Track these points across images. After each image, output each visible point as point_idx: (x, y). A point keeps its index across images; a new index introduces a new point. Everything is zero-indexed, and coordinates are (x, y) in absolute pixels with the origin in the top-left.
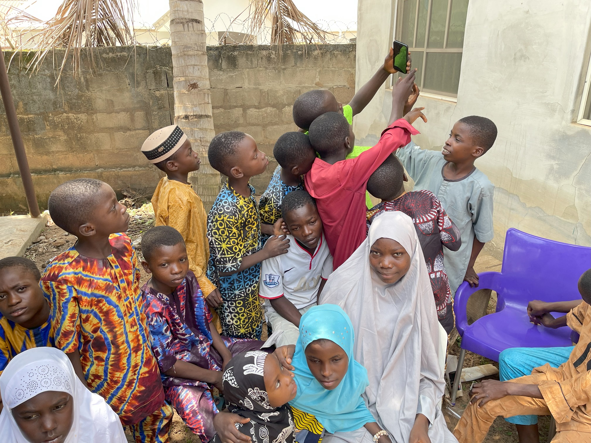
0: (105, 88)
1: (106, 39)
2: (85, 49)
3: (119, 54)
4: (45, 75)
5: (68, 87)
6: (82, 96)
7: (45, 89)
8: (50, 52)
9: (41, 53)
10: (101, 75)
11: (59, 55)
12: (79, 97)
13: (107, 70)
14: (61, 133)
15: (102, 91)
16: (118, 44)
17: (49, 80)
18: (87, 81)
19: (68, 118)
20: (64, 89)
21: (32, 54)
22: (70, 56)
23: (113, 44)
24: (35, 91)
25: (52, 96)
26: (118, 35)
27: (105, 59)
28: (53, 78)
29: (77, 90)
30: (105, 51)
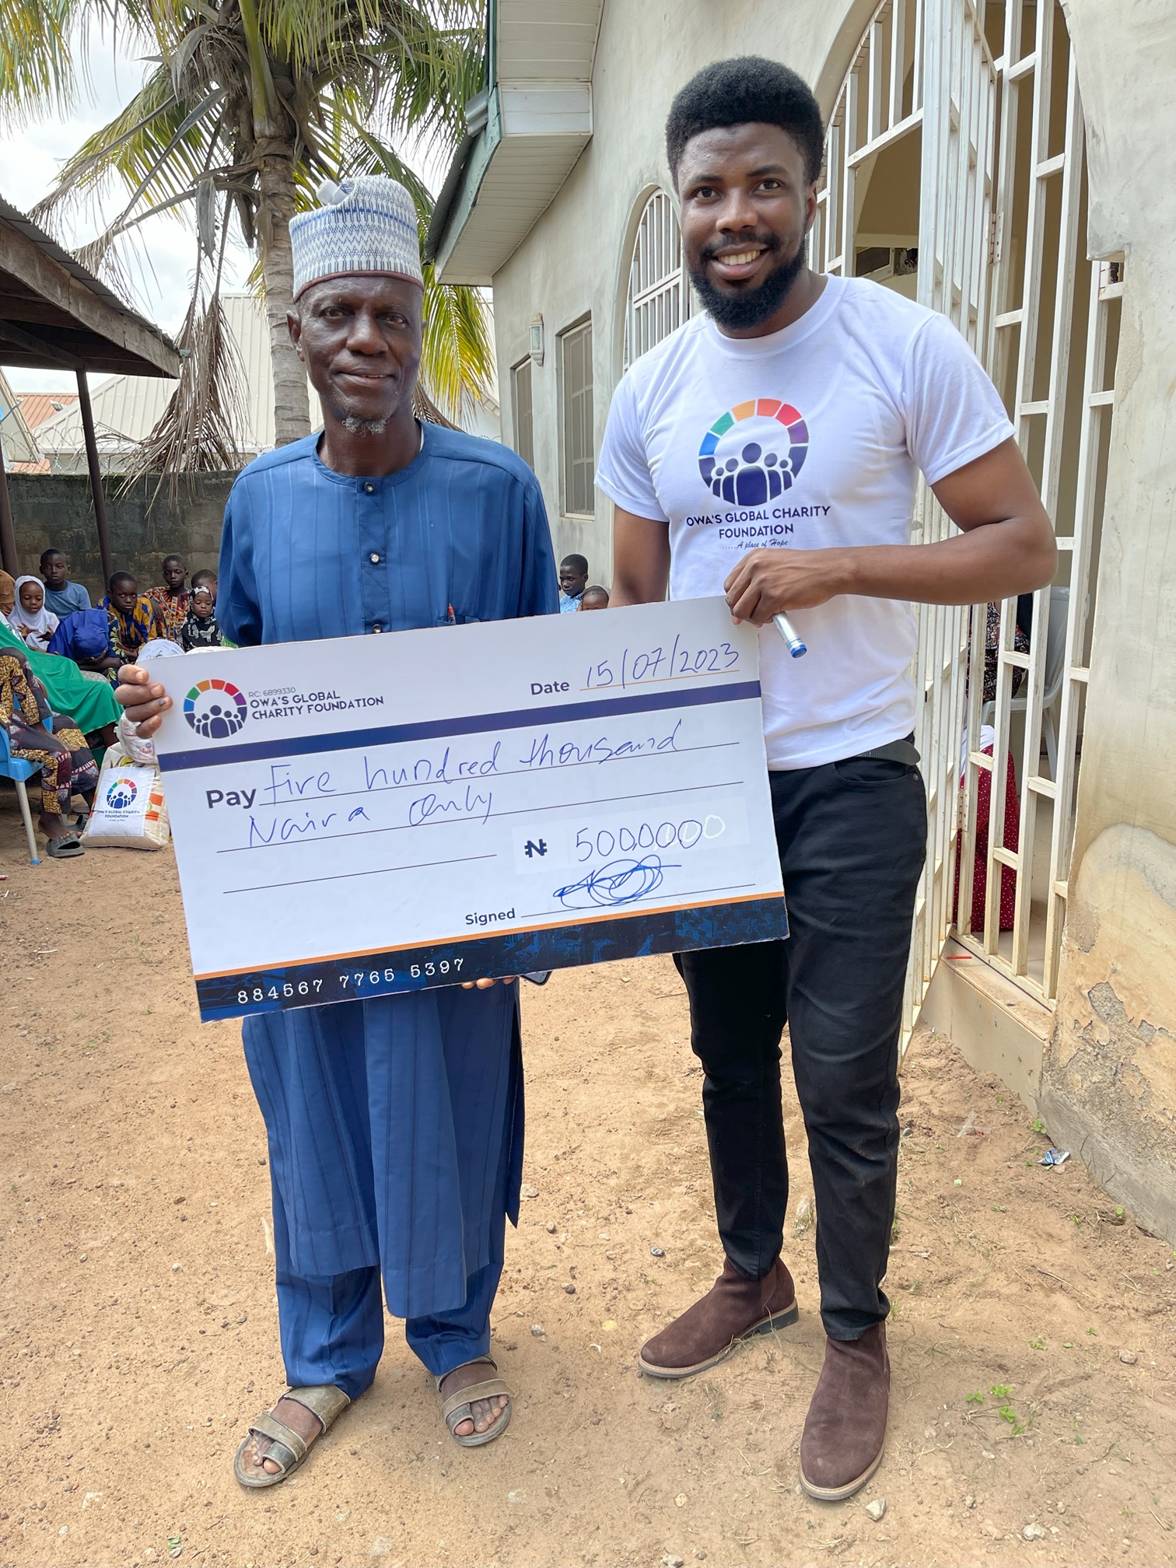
0: (205, 520)
1: (209, 462)
2: (184, 475)
3: (223, 480)
4: (133, 504)
5: (160, 519)
6: (176, 530)
7: (133, 521)
8: (142, 477)
9: (132, 478)
10: (200, 505)
11: (154, 481)
12: (172, 531)
13: (209, 499)
14: (148, 576)
15: (200, 524)
16: (224, 468)
17: (138, 510)
18: (183, 511)
19: (157, 558)
20: (156, 522)
21: (120, 479)
22: (166, 482)
23: (218, 468)
24: (120, 523)
25: (140, 530)
26: (225, 458)
27: (206, 486)
28: (143, 508)
29: (171, 524)
30: (207, 477)
